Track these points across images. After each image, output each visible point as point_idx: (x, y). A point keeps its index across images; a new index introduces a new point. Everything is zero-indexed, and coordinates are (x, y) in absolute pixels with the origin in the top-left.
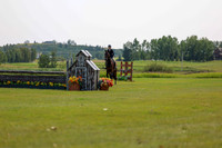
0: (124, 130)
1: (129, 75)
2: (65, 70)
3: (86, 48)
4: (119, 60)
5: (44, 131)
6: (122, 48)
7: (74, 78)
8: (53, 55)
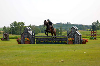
0: (95, 61)
1: (95, 37)
2: (66, 35)
3: (75, 25)
4: (90, 30)
5: (59, 62)
6: (92, 25)
7: (70, 39)
8: (61, 29)
